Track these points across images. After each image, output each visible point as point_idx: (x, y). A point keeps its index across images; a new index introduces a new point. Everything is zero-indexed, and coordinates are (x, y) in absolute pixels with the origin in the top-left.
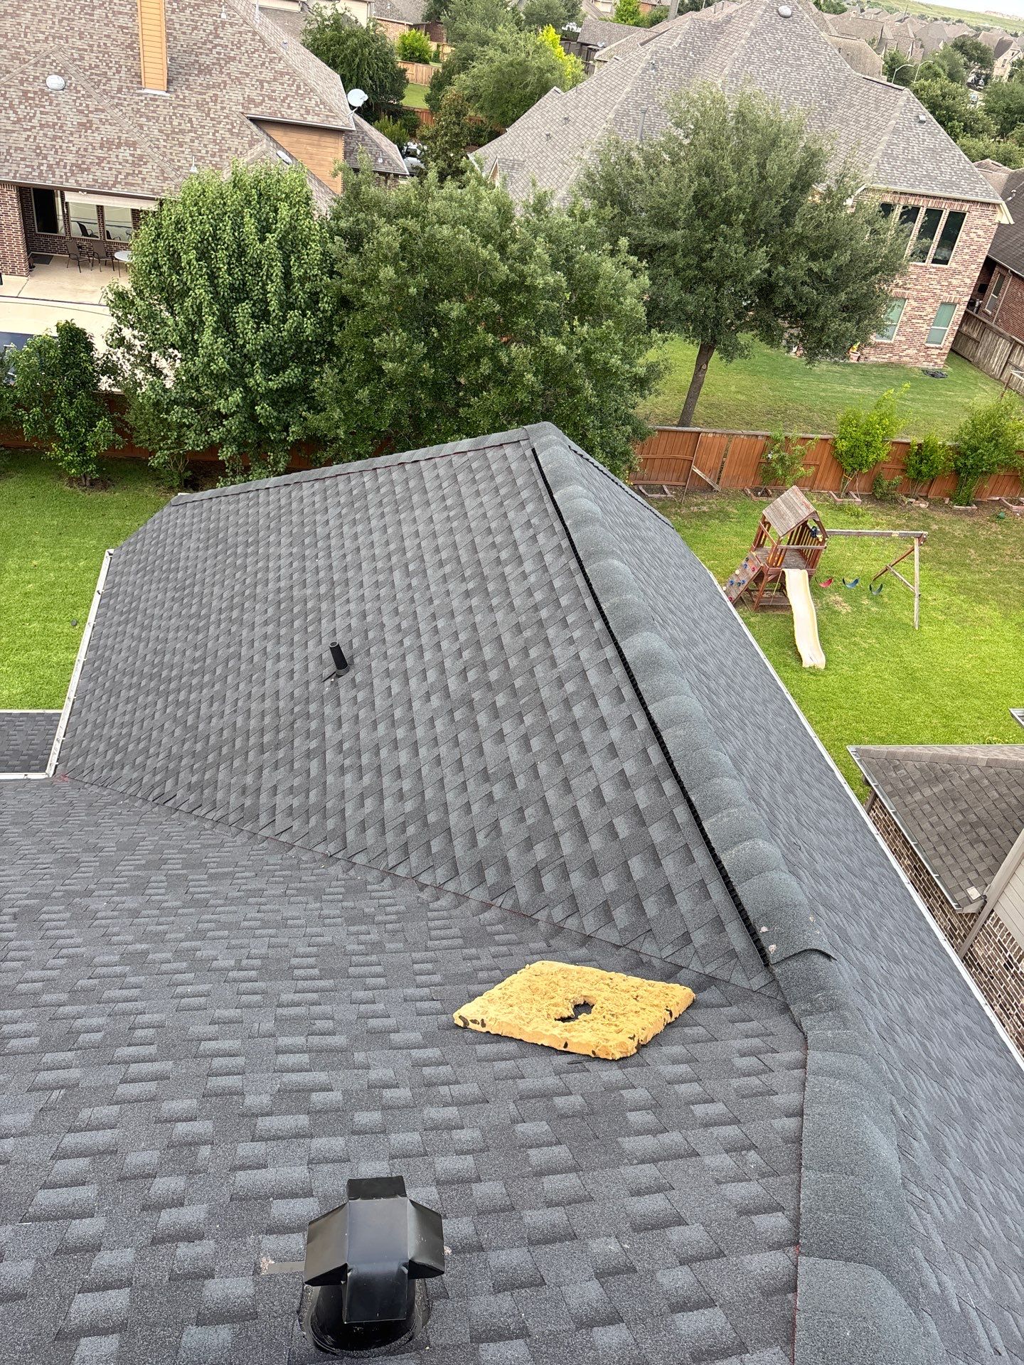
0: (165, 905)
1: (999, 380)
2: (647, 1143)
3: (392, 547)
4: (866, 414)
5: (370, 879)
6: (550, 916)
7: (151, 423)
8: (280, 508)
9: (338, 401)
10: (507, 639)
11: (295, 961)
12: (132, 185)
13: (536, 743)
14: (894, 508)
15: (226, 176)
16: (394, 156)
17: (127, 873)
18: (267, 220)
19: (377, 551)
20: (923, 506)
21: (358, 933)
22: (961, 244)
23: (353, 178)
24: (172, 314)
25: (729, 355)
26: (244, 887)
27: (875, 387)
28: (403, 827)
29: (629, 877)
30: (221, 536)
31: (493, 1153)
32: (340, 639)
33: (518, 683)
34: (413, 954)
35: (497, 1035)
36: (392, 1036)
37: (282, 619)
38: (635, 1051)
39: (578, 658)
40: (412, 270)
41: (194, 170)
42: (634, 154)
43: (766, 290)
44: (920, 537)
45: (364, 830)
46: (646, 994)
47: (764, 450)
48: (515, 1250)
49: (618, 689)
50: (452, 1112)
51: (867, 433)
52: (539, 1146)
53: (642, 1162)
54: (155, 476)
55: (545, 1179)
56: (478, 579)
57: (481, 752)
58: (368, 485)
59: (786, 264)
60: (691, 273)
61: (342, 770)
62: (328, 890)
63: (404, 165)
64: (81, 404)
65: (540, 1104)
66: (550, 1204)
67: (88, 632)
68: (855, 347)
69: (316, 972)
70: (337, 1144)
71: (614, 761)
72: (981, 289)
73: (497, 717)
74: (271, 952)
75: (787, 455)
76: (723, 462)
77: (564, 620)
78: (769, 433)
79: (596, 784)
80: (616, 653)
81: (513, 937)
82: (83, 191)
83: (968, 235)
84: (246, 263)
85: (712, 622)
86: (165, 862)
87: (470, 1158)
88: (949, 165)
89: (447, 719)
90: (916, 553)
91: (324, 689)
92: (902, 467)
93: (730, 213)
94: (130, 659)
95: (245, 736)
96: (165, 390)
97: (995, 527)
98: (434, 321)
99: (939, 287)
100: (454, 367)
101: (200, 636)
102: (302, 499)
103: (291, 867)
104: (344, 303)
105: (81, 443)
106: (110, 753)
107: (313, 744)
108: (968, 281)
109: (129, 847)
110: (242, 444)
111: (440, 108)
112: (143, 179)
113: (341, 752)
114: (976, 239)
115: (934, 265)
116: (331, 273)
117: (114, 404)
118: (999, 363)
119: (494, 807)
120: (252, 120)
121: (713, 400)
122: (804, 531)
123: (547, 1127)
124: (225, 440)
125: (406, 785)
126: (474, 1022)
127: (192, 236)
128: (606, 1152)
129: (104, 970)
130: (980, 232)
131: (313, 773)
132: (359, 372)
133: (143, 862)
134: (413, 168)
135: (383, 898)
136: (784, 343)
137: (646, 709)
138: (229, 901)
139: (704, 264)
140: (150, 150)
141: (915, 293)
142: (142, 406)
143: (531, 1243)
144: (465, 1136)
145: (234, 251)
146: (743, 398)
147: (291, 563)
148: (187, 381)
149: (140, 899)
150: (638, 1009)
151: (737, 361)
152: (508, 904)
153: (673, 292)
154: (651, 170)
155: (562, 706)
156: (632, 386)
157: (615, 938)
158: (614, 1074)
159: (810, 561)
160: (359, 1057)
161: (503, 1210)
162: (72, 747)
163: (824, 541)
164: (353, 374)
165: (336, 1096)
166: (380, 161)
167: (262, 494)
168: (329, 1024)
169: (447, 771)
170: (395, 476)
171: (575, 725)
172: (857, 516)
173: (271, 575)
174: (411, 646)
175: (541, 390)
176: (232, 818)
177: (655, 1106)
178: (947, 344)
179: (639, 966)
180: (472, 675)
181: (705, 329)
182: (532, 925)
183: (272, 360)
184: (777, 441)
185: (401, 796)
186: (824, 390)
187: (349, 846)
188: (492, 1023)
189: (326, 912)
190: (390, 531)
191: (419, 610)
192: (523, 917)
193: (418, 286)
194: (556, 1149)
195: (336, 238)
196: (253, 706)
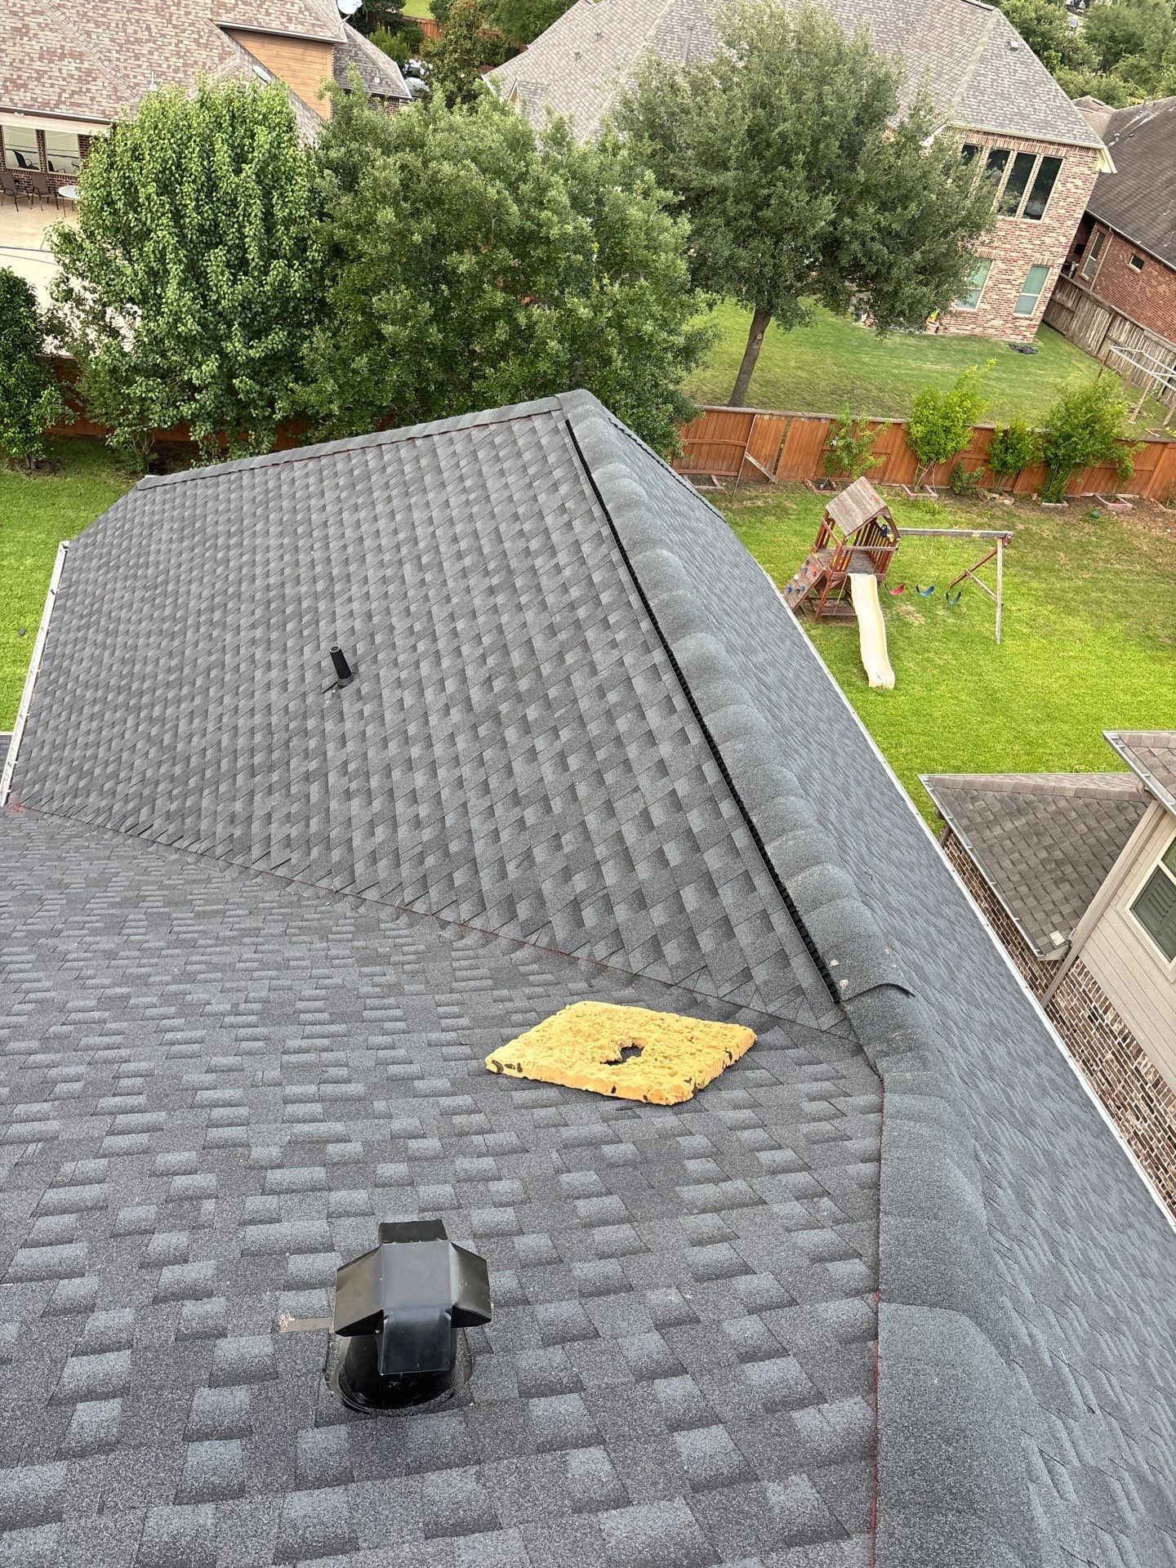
0: (145, 945)
1: (1096, 357)
2: (708, 1192)
3: (402, 536)
4: (946, 394)
5: (383, 916)
6: (591, 954)
7: (107, 394)
8: (267, 491)
9: (332, 371)
10: (538, 643)
11: (300, 1005)
12: (79, 105)
13: (573, 762)
14: (975, 505)
15: (193, 95)
16: (394, 76)
17: (100, 911)
18: (242, 146)
19: (383, 542)
20: (1007, 502)
21: (372, 975)
22: (1057, 195)
23: (343, 100)
24: (130, 261)
25: (787, 323)
26: (236, 926)
27: (955, 363)
28: (421, 858)
29: (682, 908)
30: (197, 525)
31: (536, 1205)
32: (341, 643)
33: (553, 693)
34: (437, 997)
35: (536, 1080)
36: (416, 1083)
37: (272, 621)
38: (692, 1095)
39: (622, 663)
40: (416, 214)
41: (153, 88)
42: (680, 80)
43: (831, 245)
44: (1004, 538)
45: (375, 861)
46: (702, 1036)
47: (828, 435)
48: (564, 1303)
49: (669, 698)
50: (488, 1163)
51: (946, 417)
52: (588, 1197)
53: (704, 1211)
54: (114, 458)
55: (595, 1231)
56: (503, 573)
57: (510, 772)
58: (371, 464)
59: (853, 215)
60: (744, 223)
61: (348, 795)
62: (334, 929)
63: (406, 86)
64: (22, 369)
65: (587, 1153)
66: (602, 1256)
67: (41, 638)
68: (934, 315)
69: (325, 1016)
70: (360, 1197)
71: (663, 780)
72: (1078, 250)
73: (528, 732)
74: (272, 995)
75: (854, 441)
76: (781, 450)
77: (605, 620)
78: (833, 416)
79: (643, 806)
80: (666, 657)
81: (549, 977)
82: (20, 112)
83: (1064, 184)
84: (218, 199)
85: (771, 629)
86: (144, 899)
87: (510, 1210)
88: (1045, 102)
89: (469, 734)
90: (999, 556)
91: (324, 703)
92: (982, 457)
93: (789, 152)
94: (94, 670)
95: (232, 757)
96: (124, 355)
97: (1088, 528)
98: (444, 277)
99: (1030, 246)
100: (467, 333)
101: (176, 643)
102: (293, 481)
103: (291, 904)
104: (337, 252)
105: (24, 417)
106: (72, 779)
107: (313, 765)
108: (1063, 240)
109: (102, 882)
110: (218, 421)
111: (447, 18)
112: (92, 99)
113: (346, 773)
114: (1073, 190)
115: (1026, 220)
116: (321, 215)
117: (64, 371)
118: (1096, 338)
119: (526, 835)
120: (223, 28)
121: (769, 376)
122: (873, 530)
123: (595, 1177)
124: (198, 416)
125: (424, 810)
126: (510, 1066)
127: (151, 166)
128: (663, 1203)
129: (80, 1016)
130: (1078, 182)
131: (314, 798)
132: (355, 336)
133: (118, 899)
134: (416, 91)
135: (399, 937)
136: (851, 309)
137: (700, 721)
138: (221, 941)
139: (760, 214)
140: (99, 63)
141: (1003, 253)
142: (96, 373)
143: (582, 1295)
144: (503, 1187)
145: (203, 185)
146: (804, 374)
147: (282, 557)
148: (150, 343)
149: (117, 939)
150: (694, 1051)
151: (797, 329)
152: (544, 941)
153: (722, 246)
154: (699, 98)
155: (603, 719)
156: (675, 357)
157: (666, 977)
158: (670, 1121)
159: (878, 564)
160: (380, 1106)
161: (549, 1263)
162: (27, 772)
163: (895, 541)
164: (349, 337)
165: (355, 1148)
166: (377, 80)
167: (246, 476)
168: (343, 1072)
169: (471, 794)
170: (403, 453)
171: (618, 740)
172: (933, 513)
173: (258, 570)
174: (427, 651)
175: (569, 360)
176: (219, 850)
177: (716, 1153)
178: (1038, 314)
179: (693, 1006)
180: (498, 685)
181: (760, 291)
182: (571, 963)
183: (253, 319)
184: (843, 425)
185: (417, 823)
186: (897, 367)
187: (357, 881)
188: (530, 1067)
189: (332, 952)
190: (398, 517)
191: (434, 609)
192: (560, 955)
193: (423, 232)
194: (606, 1200)
195: (327, 172)
196: (241, 722)
